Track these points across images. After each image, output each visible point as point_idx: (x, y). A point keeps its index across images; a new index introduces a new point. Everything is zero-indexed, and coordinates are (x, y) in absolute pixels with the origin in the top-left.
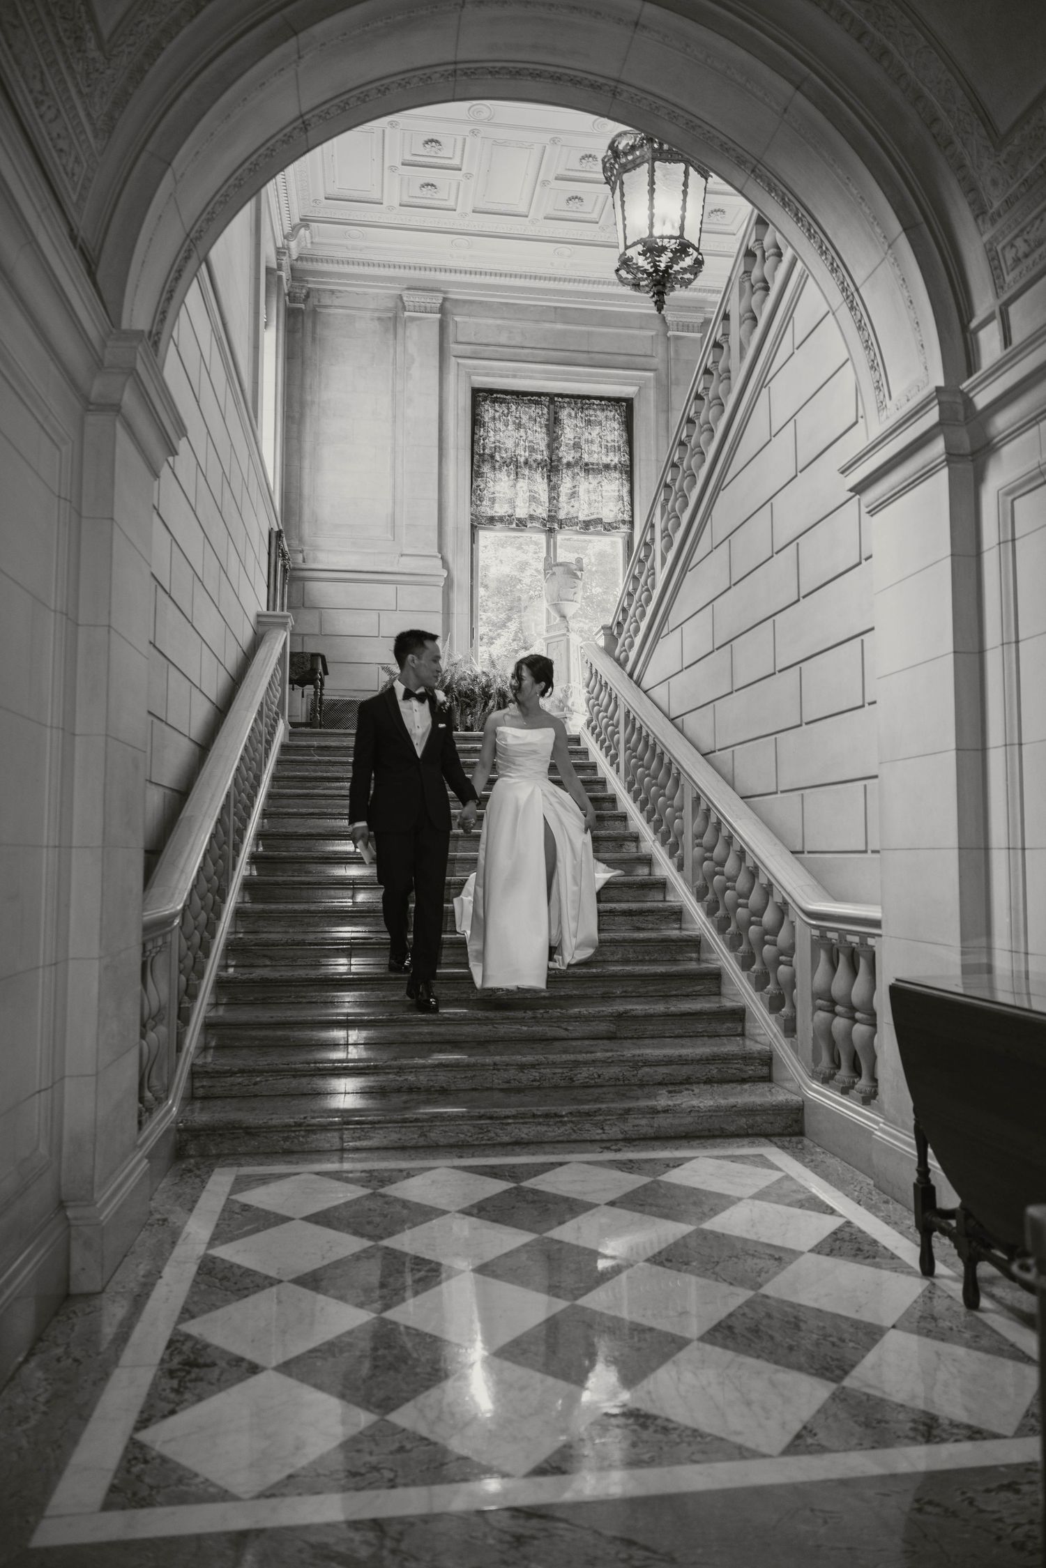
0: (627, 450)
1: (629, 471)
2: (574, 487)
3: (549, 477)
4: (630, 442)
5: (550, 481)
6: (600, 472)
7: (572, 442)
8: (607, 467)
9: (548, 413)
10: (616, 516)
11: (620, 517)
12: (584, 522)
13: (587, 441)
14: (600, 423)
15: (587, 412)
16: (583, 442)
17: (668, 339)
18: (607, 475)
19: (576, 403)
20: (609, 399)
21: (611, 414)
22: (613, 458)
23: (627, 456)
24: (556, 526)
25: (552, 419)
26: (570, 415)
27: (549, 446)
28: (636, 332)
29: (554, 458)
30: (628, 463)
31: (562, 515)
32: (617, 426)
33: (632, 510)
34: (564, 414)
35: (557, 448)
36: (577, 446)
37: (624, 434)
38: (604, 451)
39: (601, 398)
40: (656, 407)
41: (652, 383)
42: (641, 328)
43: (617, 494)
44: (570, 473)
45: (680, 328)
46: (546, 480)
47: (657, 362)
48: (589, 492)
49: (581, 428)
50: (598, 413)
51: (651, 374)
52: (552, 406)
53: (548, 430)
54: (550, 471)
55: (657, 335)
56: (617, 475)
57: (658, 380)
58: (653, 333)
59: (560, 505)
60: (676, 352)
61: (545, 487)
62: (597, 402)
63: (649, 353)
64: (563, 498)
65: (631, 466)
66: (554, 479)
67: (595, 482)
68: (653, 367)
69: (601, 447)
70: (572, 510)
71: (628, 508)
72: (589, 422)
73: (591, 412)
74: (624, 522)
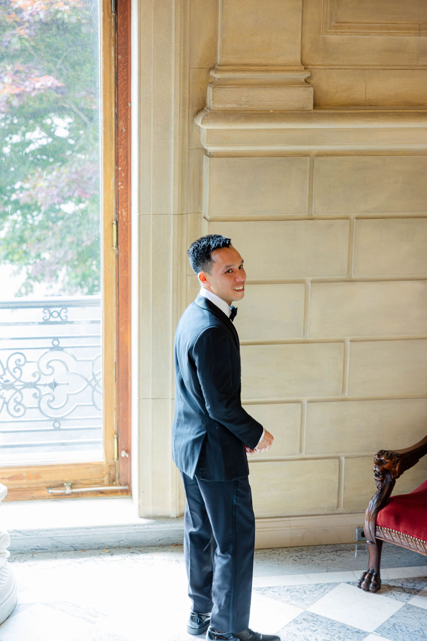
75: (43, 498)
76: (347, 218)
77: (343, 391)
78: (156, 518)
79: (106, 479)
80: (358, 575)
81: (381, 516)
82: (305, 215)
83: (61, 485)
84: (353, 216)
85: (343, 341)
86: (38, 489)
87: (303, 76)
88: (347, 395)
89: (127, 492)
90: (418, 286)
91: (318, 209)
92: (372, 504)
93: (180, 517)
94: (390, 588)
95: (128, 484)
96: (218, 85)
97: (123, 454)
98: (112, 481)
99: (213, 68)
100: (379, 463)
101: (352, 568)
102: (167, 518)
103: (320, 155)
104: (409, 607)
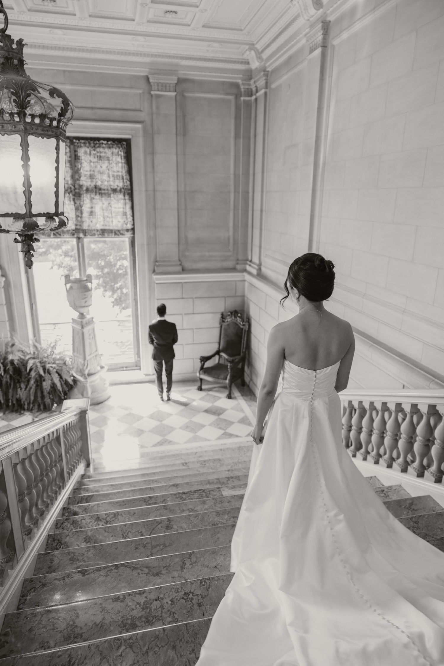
0: (128, 177)
1: (130, 193)
2: (92, 208)
3: (74, 200)
4: (130, 172)
5: (75, 203)
6: (109, 195)
7: (88, 173)
8: (115, 191)
9: (70, 152)
10: (122, 226)
11: (125, 227)
12: (101, 230)
13: (99, 172)
14: (108, 159)
15: (98, 150)
16: (96, 173)
17: (152, 96)
18: (115, 196)
19: (90, 144)
20: (114, 140)
21: (115, 150)
22: (119, 184)
23: (128, 183)
24: (81, 235)
25: (73, 156)
26: (85, 153)
27: (72, 177)
28: (128, 91)
29: (77, 186)
30: (129, 187)
31: (85, 227)
32: (119, 159)
33: (133, 220)
34: (82, 152)
35: (78, 180)
36: (92, 177)
37: (126, 166)
38: (112, 179)
39: (108, 140)
40: (145, 151)
41: (141, 133)
42: (131, 88)
43: (122, 210)
44: (88, 196)
45: (160, 88)
46: (72, 203)
47: (143, 116)
48: (103, 210)
49: (94, 163)
50: (106, 150)
51: (139, 126)
52: (72, 147)
53: (71, 165)
54: (74, 195)
55: (144, 93)
56: (121, 196)
57: (145, 130)
58: (141, 91)
59: (84, 219)
60: (158, 108)
61: (73, 207)
62: (105, 142)
63: (138, 107)
64: (85, 215)
65: (132, 189)
66: (78, 202)
67: (106, 203)
68: (141, 120)
69: (109, 177)
70: (91, 224)
71: (130, 218)
72: (100, 158)
73: (101, 150)
74: (128, 230)
75: (118, 371)
76: (192, 298)
77: (194, 341)
78: (147, 375)
79: (135, 366)
80: (196, 387)
81: (201, 372)
82: (181, 297)
83: (123, 368)
84: (194, 297)
85: (192, 329)
86: (117, 369)
87: (180, 263)
88: (195, 342)
89: (140, 369)
90: (211, 315)
91: (184, 296)
92: (199, 369)
93: (154, 374)
94: (205, 390)
95: (140, 367)
96: (158, 266)
97: (139, 359)
98: (136, 366)
99: (156, 261)
100: (200, 359)
101: (194, 386)
102: (149, 375)
103: (185, 283)
104: (208, 394)
